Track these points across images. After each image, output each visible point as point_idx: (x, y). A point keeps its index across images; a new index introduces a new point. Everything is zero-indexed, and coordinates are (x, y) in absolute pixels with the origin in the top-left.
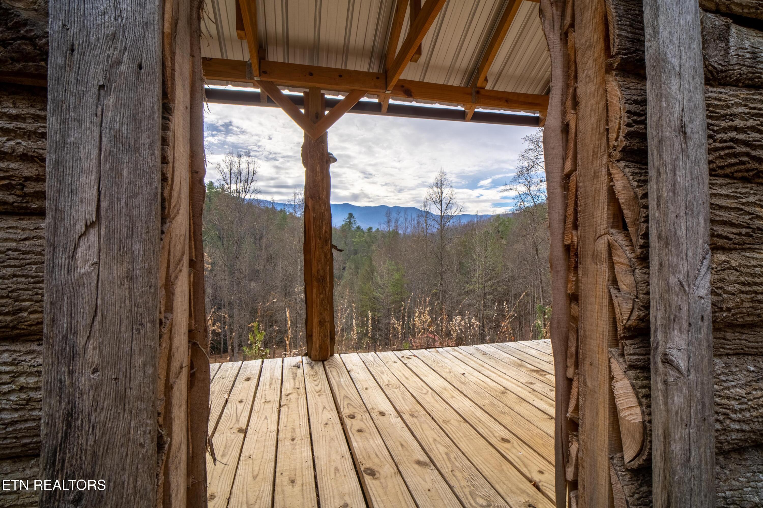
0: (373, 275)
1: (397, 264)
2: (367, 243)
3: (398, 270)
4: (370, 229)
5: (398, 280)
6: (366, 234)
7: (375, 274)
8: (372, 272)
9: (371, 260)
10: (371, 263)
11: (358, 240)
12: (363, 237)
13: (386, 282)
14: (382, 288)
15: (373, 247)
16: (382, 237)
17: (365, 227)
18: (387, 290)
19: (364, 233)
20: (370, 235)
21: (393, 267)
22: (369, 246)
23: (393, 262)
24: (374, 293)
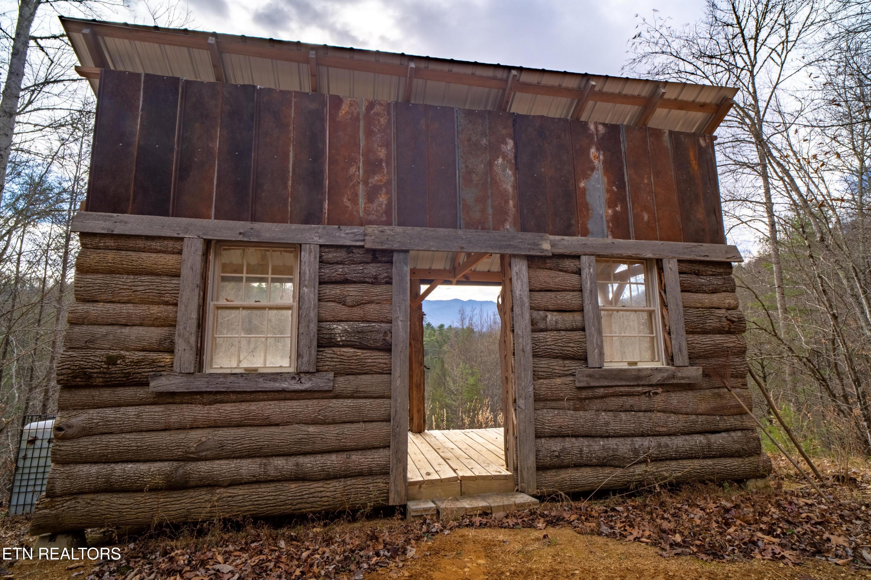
0: (445, 380)
1: (472, 367)
2: (438, 342)
3: (473, 374)
4: (442, 326)
5: (473, 385)
6: (437, 332)
7: (448, 378)
8: (445, 376)
9: (443, 362)
10: (443, 366)
11: (429, 340)
12: (434, 335)
13: (459, 388)
14: (455, 395)
15: (445, 348)
16: (456, 337)
17: (435, 324)
18: (460, 397)
19: (435, 331)
20: (441, 334)
21: (467, 371)
22: (440, 347)
23: (468, 365)
24: (447, 400)
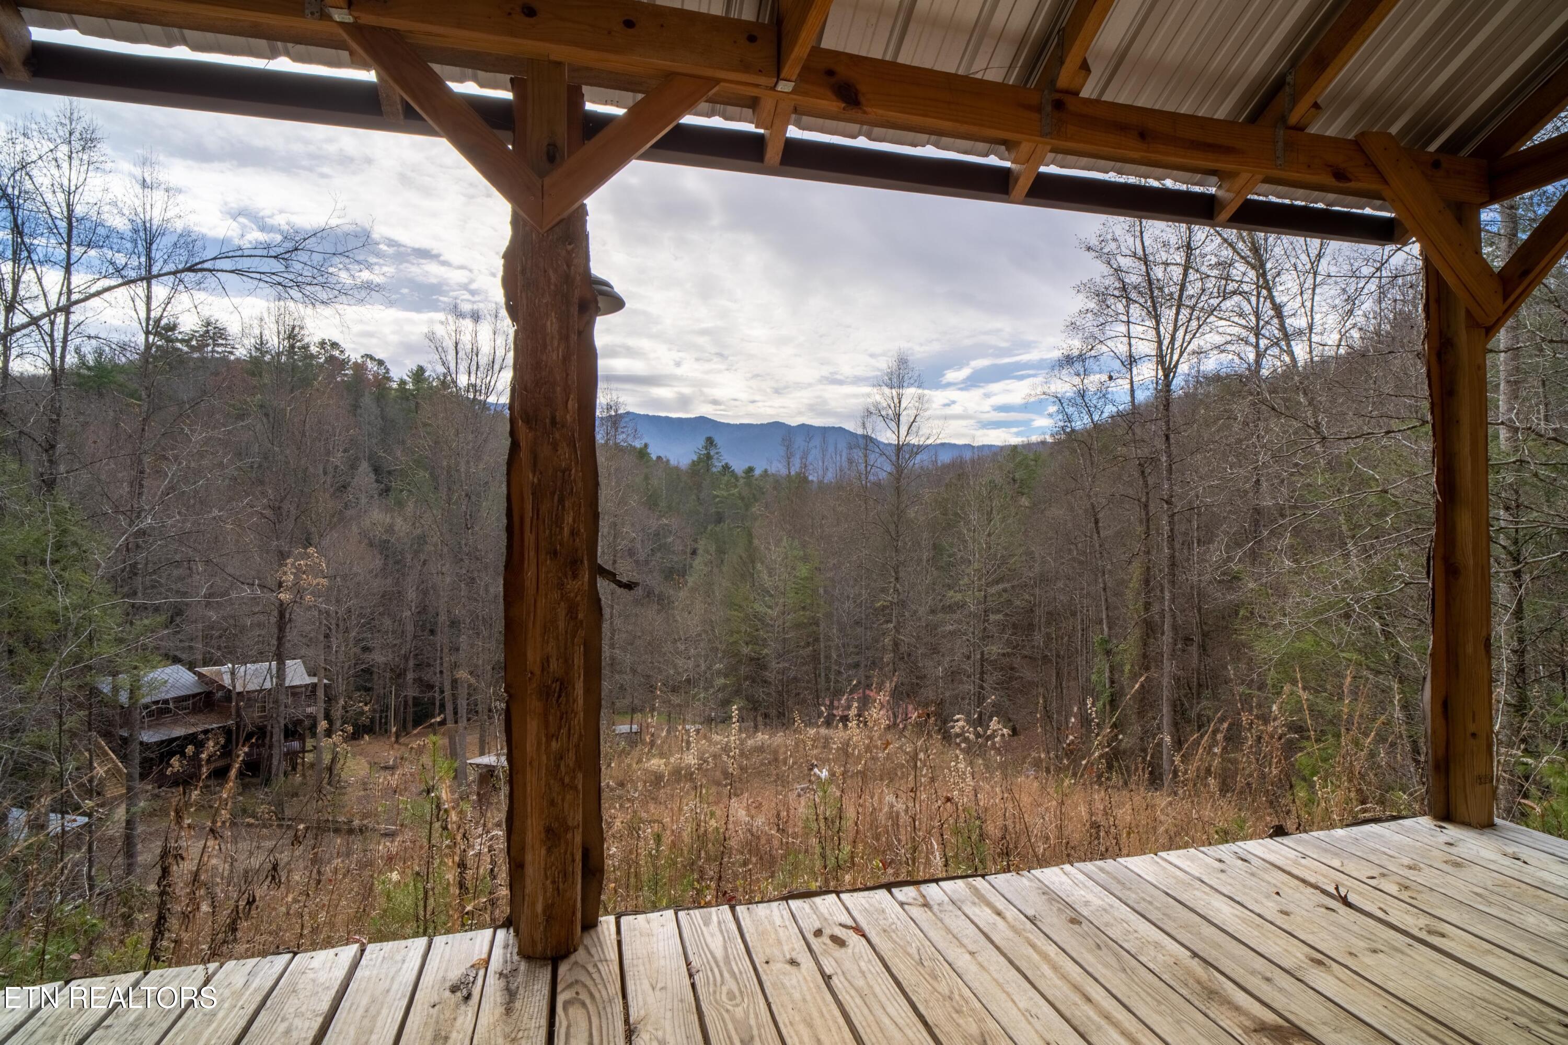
0: (754, 568)
1: (804, 546)
2: (742, 499)
3: (805, 559)
4: (750, 470)
5: (806, 578)
6: (742, 481)
7: (759, 566)
8: (753, 562)
9: (750, 535)
10: (750, 542)
11: (725, 494)
12: (736, 486)
13: (781, 584)
14: (771, 596)
15: (755, 509)
16: (775, 488)
17: (739, 466)
18: (782, 600)
19: (737, 478)
20: (748, 484)
21: (795, 553)
22: (747, 507)
23: (796, 542)
24: (756, 606)
